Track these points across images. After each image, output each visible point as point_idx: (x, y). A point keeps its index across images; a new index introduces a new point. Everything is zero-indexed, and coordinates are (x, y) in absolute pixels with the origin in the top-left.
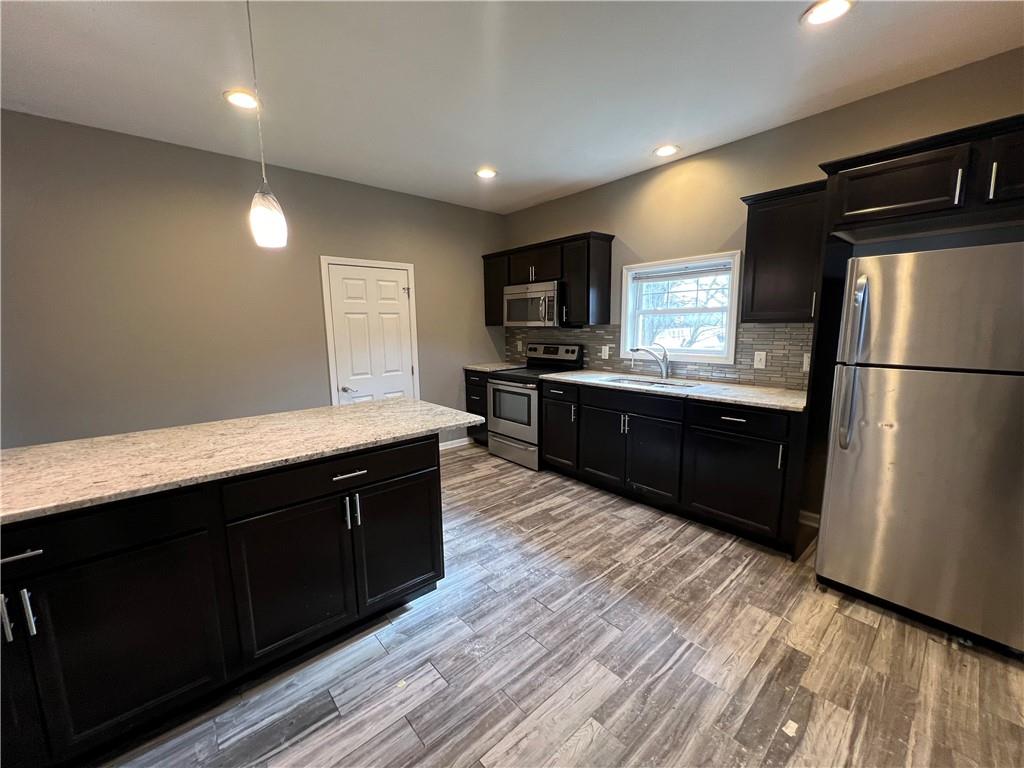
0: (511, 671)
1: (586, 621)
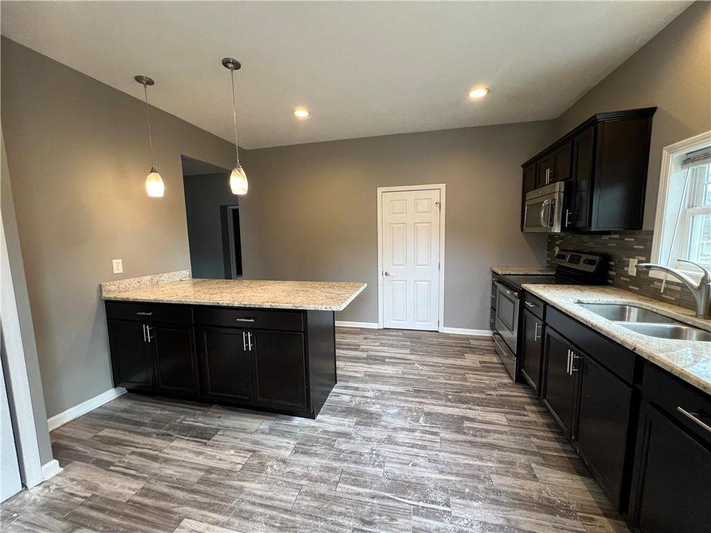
0: (261, 497)
1: (340, 520)
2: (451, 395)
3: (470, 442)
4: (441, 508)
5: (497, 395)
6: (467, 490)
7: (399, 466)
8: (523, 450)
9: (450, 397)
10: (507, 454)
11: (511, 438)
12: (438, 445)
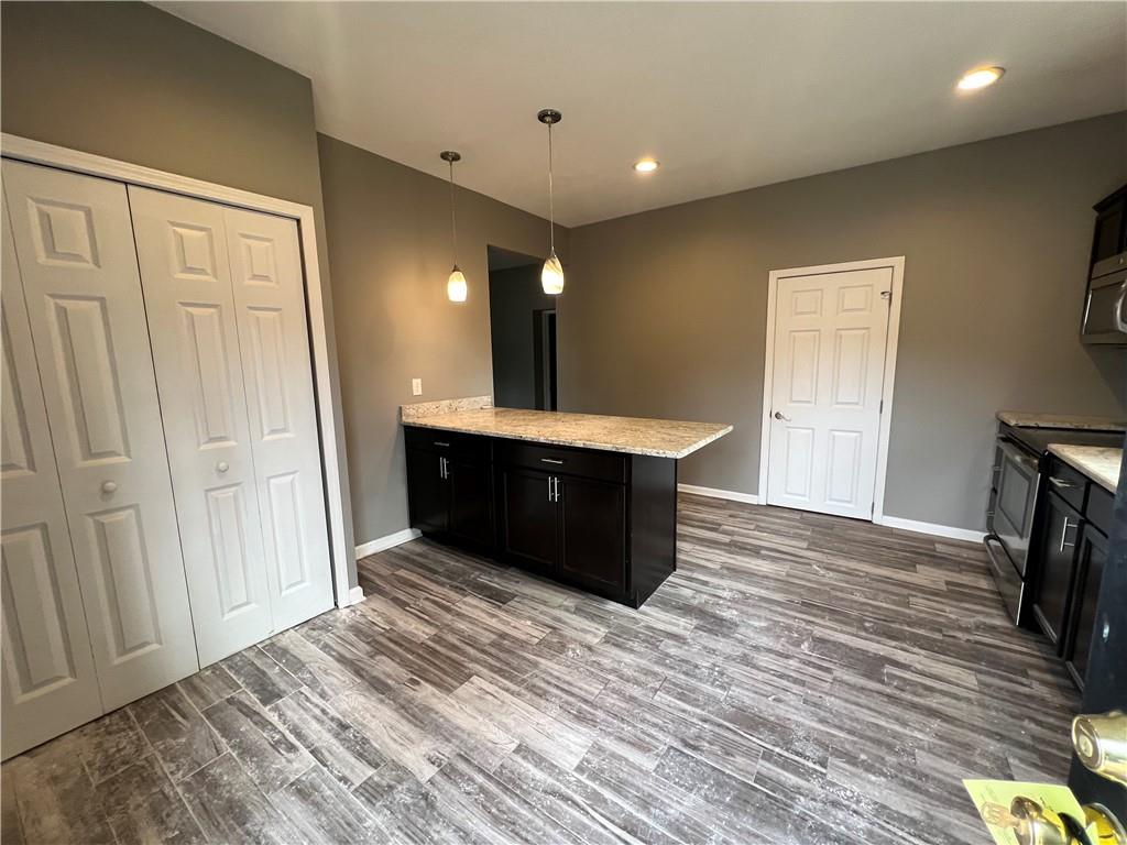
2: (870, 622)
3: (888, 696)
4: (811, 765)
5: (968, 640)
6: (863, 757)
7: (753, 695)
8: (997, 734)
9: (867, 624)
10: (960, 730)
11: (977, 710)
12: (827, 685)
